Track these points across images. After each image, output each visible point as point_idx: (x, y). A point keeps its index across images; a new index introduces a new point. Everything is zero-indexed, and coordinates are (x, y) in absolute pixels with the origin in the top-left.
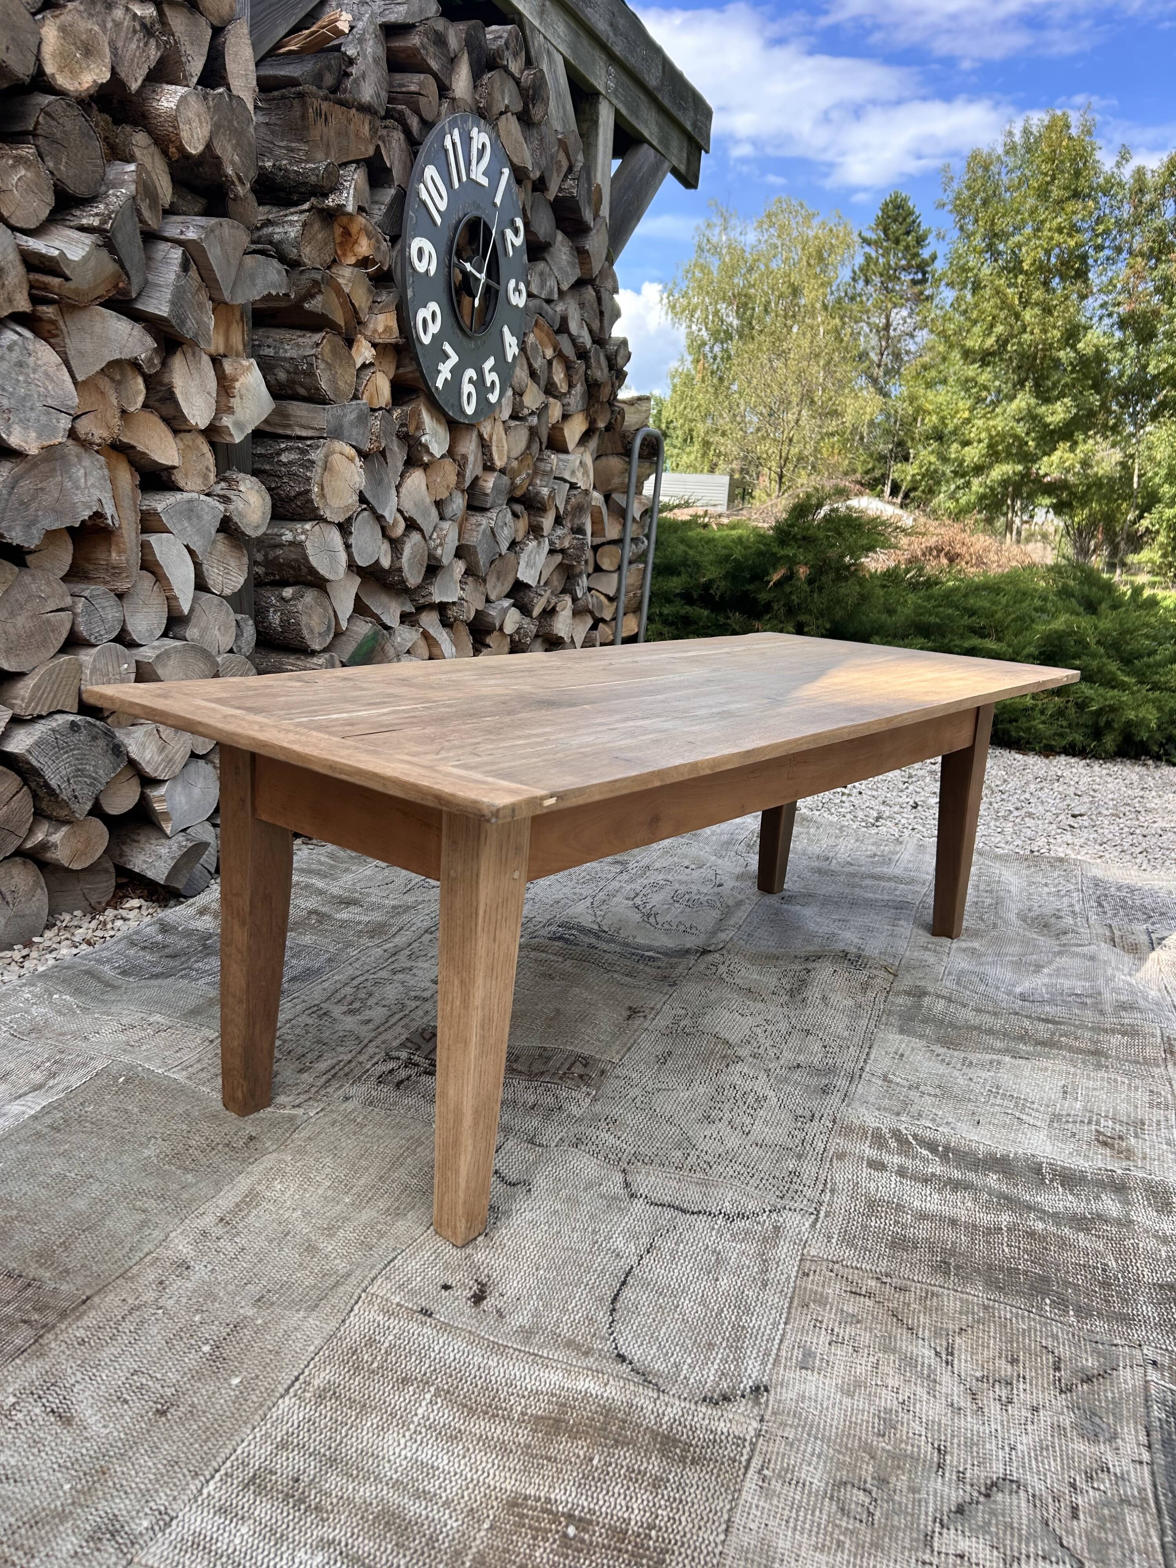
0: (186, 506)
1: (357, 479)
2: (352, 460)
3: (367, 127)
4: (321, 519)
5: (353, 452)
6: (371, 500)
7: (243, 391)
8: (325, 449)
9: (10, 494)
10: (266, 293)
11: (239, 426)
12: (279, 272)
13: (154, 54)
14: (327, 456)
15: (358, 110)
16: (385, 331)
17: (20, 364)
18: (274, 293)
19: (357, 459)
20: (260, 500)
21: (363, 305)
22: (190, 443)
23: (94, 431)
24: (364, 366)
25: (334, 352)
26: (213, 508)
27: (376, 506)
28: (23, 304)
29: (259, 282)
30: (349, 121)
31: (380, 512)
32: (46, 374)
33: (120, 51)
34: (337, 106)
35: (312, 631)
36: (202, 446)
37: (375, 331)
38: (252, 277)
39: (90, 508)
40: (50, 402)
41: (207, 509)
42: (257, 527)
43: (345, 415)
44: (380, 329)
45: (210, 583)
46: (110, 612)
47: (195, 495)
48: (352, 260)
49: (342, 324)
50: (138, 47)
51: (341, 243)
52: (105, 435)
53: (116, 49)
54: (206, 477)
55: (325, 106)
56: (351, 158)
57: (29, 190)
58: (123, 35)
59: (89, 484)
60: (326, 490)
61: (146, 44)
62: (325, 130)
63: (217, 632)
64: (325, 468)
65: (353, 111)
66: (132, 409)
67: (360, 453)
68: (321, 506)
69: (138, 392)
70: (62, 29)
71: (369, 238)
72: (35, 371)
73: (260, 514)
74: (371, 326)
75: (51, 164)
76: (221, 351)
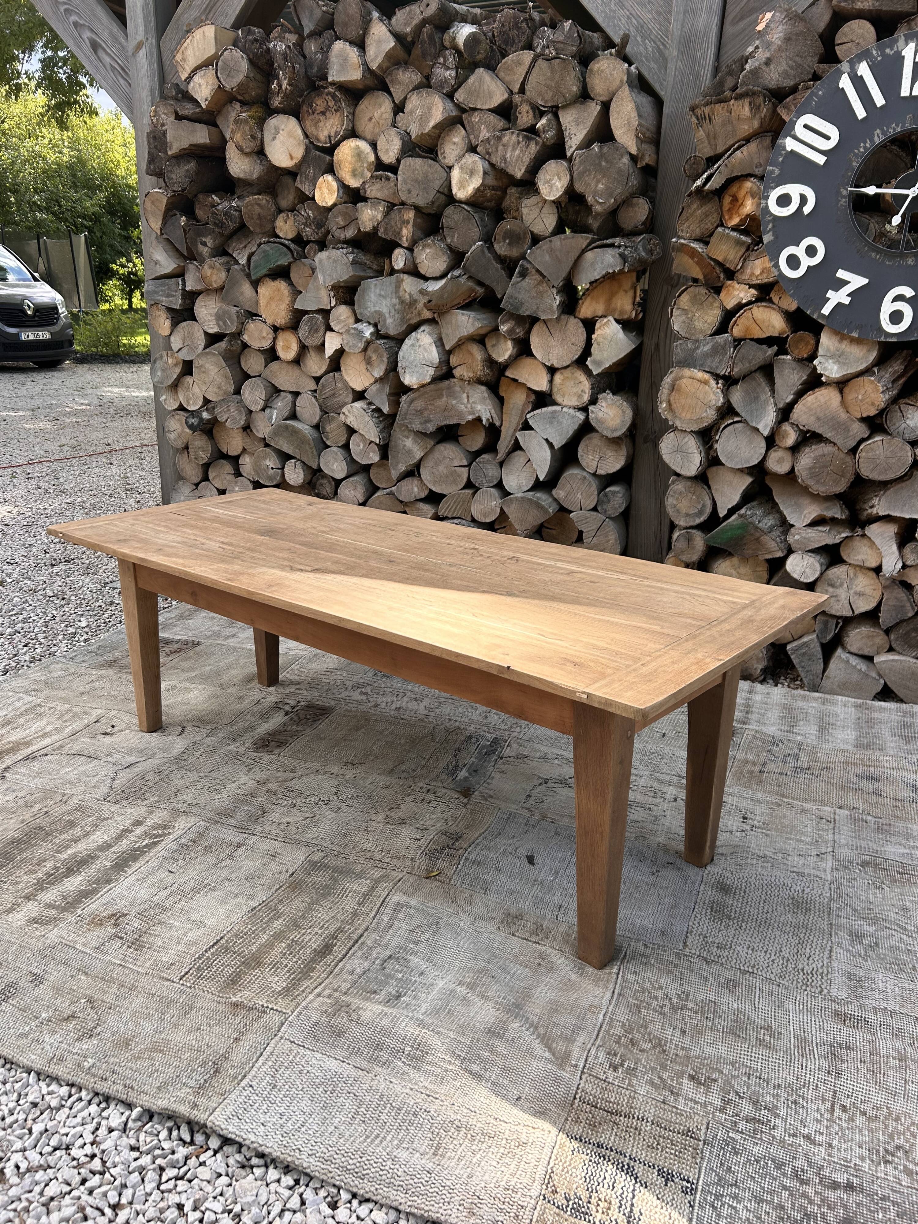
0: (550, 415)
1: (712, 397)
2: (706, 383)
3: (747, 108)
4: (675, 429)
5: (707, 376)
6: (743, 414)
7: (600, 339)
8: (673, 375)
9: (409, 407)
10: (604, 273)
11: (598, 363)
12: (613, 256)
13: (533, 149)
14: (675, 380)
15: (736, 99)
16: (762, 272)
17: (413, 345)
18: (611, 271)
19: (713, 382)
20: (620, 412)
21: (731, 257)
22: (570, 375)
23: (465, 374)
24: (740, 306)
25: (694, 300)
26: (573, 417)
27: (748, 419)
28: (427, 314)
29: (598, 267)
30: (730, 112)
31: (754, 425)
32: (425, 349)
33: (508, 159)
34: (717, 105)
35: (678, 511)
36: (579, 377)
37: (753, 274)
38: (592, 264)
39: (474, 414)
40: (424, 362)
41: (567, 417)
42: (615, 430)
43: (697, 348)
44: (758, 272)
45: (584, 464)
46: (492, 471)
47: (558, 408)
48: (735, 221)
49: (700, 277)
50: (522, 151)
51: (729, 210)
52: (471, 375)
53: (506, 159)
54: (580, 396)
55: (707, 110)
56: (736, 140)
57: (433, 258)
58: (510, 149)
59: (471, 401)
60: (674, 406)
61: (527, 147)
62: (711, 127)
63: (579, 495)
64: (673, 388)
65: (732, 102)
66: (501, 360)
67: (717, 377)
68: (669, 417)
69: (507, 350)
70: (461, 168)
71: (753, 198)
72: (420, 346)
73: (618, 421)
74: (748, 271)
75: (449, 241)
76: (600, 314)
